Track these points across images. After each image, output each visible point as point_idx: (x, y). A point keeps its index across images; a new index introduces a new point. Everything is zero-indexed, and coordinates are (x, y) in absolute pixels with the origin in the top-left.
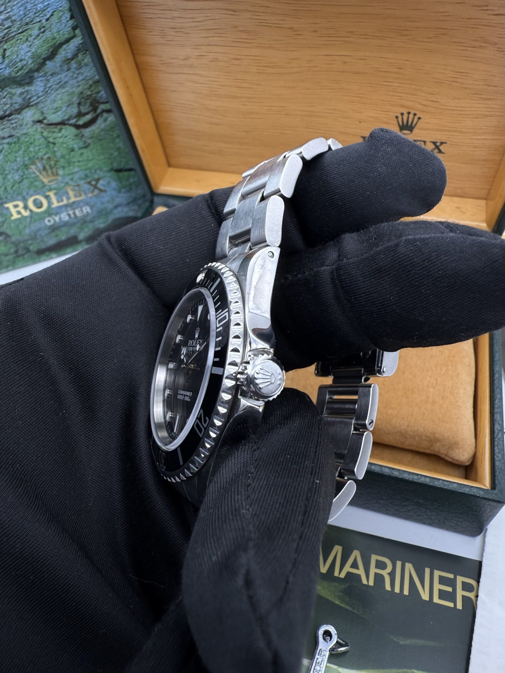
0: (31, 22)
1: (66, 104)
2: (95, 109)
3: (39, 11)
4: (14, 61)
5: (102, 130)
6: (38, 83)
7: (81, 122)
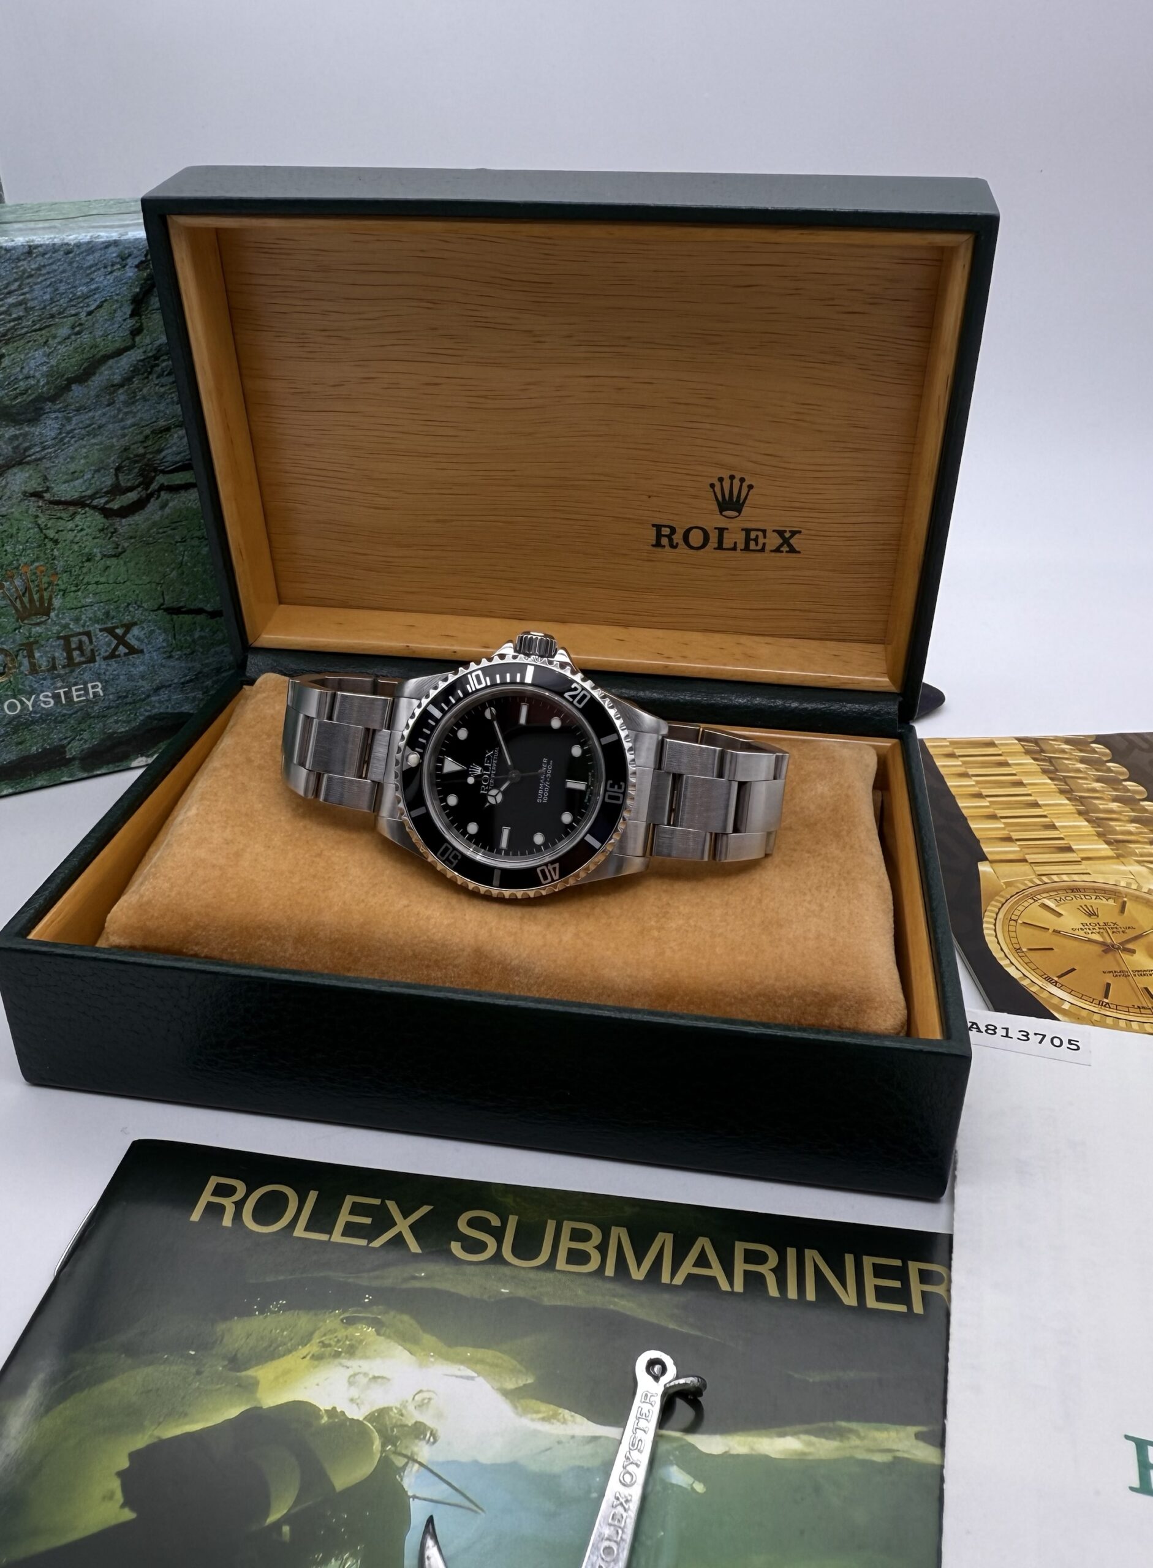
0: (60, 313)
1: (93, 468)
2: (146, 484)
3: (79, 298)
4: (12, 378)
5: (154, 524)
6: (50, 422)
7: (115, 505)
